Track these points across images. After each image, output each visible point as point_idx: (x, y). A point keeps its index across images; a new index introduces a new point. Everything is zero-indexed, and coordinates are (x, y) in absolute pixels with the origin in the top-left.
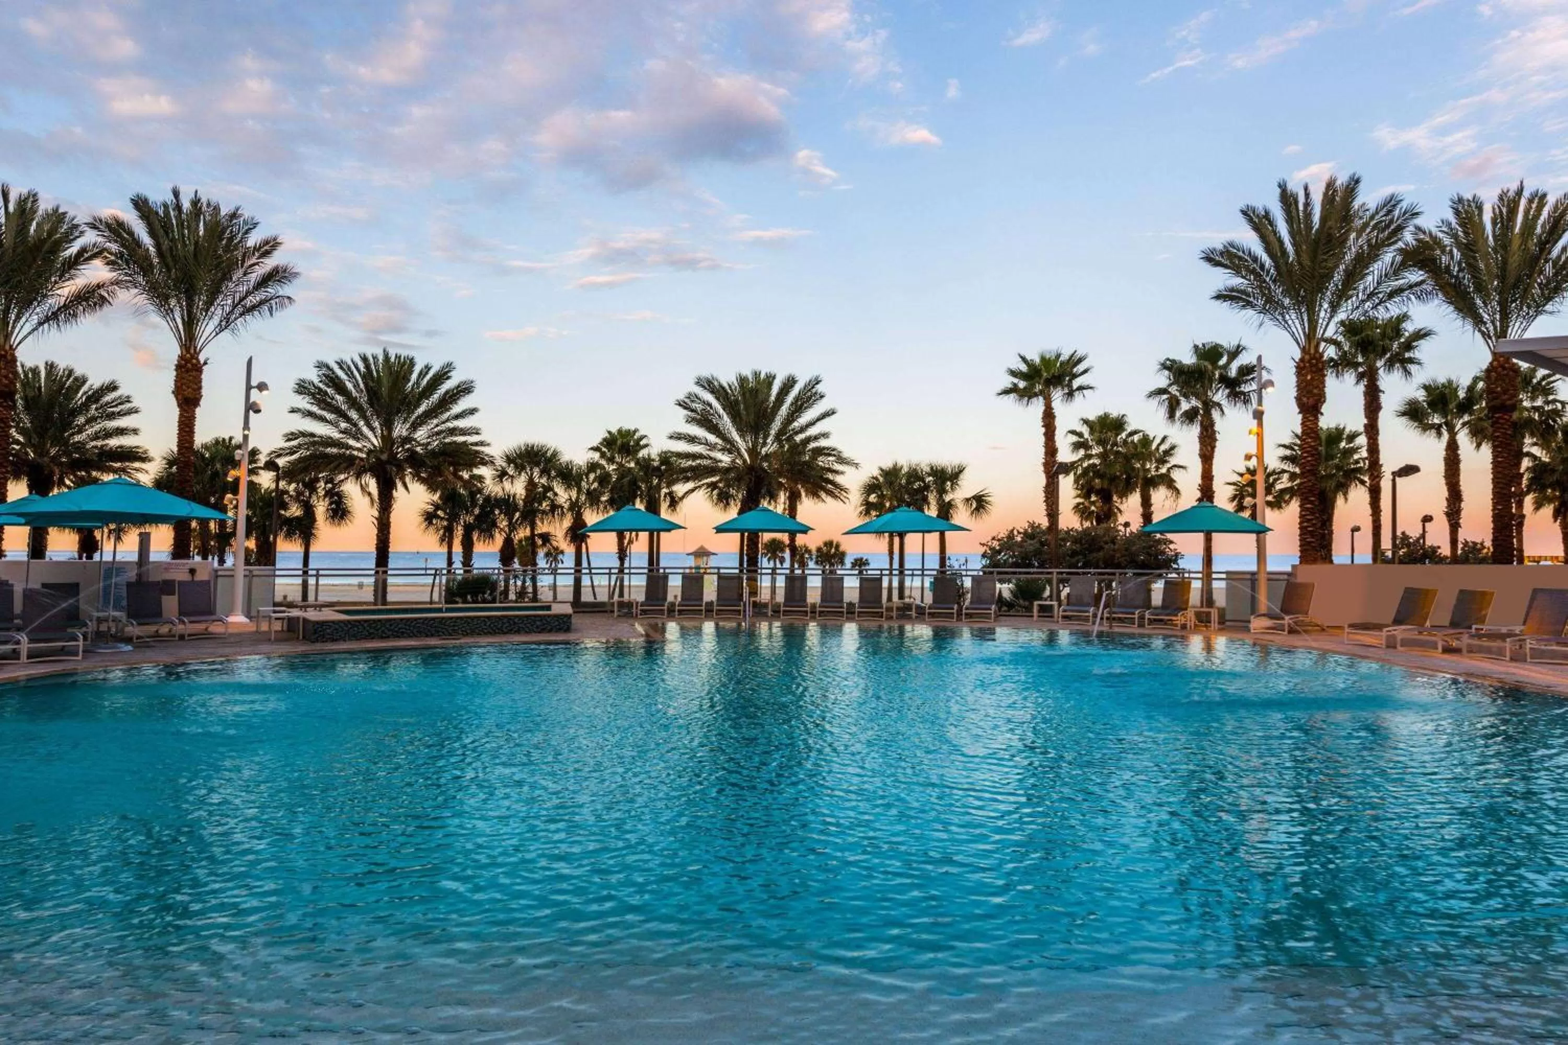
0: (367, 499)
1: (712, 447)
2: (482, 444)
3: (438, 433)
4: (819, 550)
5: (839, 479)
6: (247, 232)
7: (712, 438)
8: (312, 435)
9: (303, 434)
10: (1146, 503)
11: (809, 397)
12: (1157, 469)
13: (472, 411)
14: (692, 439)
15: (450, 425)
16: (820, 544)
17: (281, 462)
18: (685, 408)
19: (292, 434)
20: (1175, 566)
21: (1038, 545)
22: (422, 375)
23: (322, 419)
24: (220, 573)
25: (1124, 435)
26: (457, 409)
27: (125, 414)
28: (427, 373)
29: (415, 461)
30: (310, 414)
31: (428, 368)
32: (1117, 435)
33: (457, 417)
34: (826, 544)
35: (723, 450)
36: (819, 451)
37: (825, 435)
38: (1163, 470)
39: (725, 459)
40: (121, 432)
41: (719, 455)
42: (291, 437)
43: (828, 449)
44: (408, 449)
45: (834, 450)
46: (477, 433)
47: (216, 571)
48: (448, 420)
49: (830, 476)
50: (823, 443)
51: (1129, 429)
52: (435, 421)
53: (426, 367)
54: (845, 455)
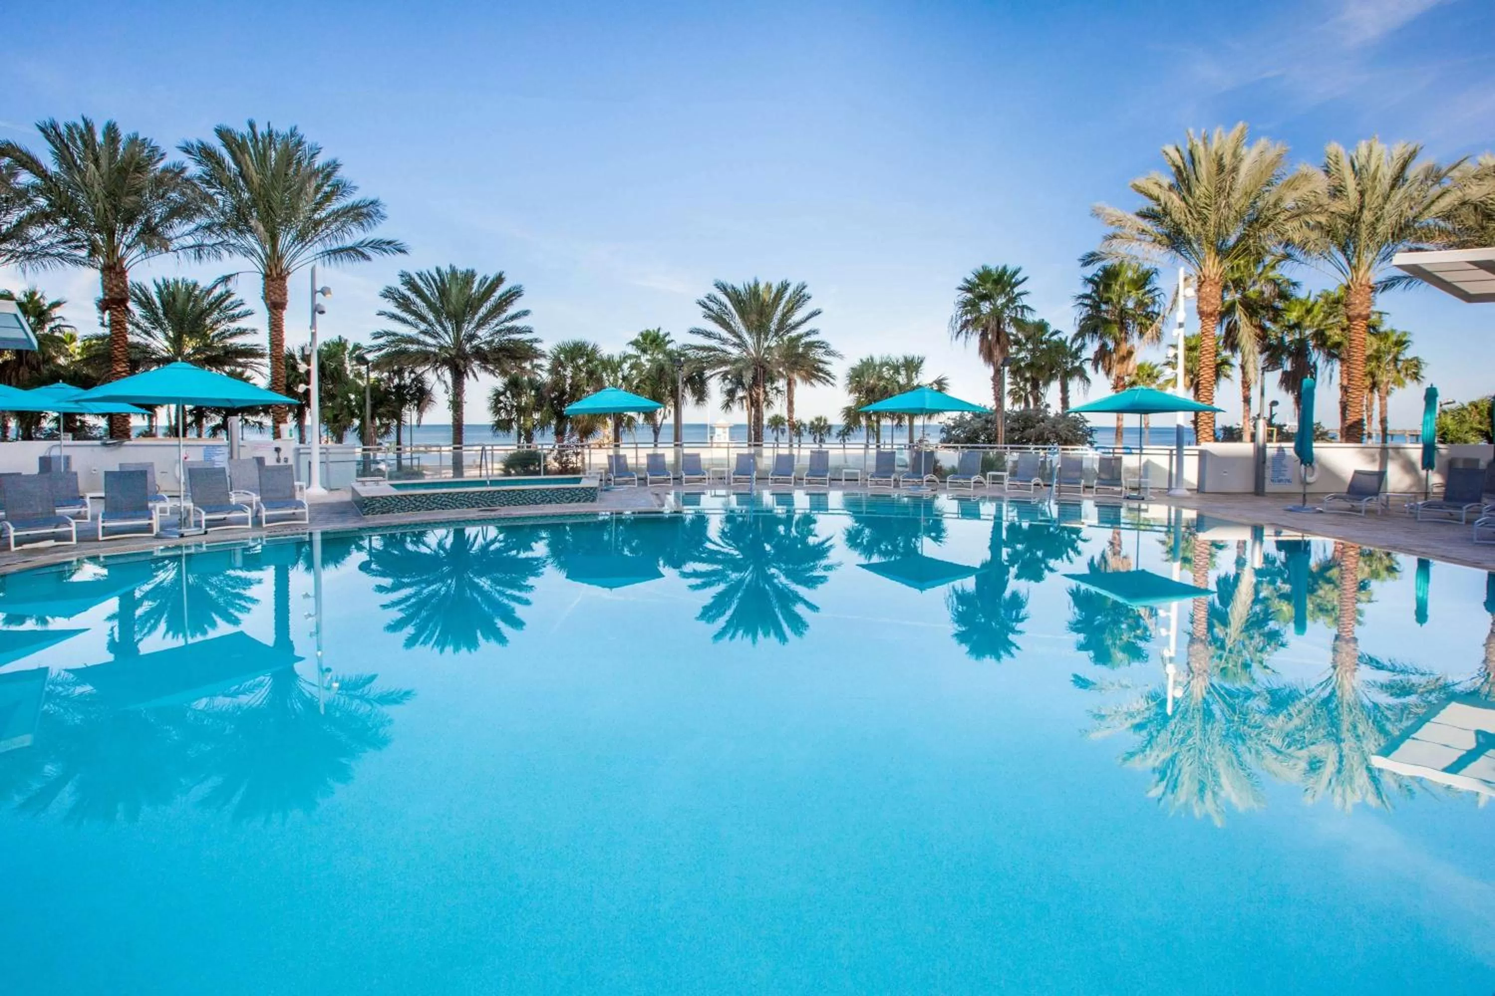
0: (443, 387)
1: (724, 341)
2: (536, 340)
3: (499, 331)
4: (812, 423)
5: (827, 368)
6: (313, 156)
7: (725, 334)
8: (394, 334)
9: (388, 334)
10: (1064, 390)
11: (800, 298)
12: (1073, 363)
13: (526, 313)
14: (708, 335)
15: (509, 324)
16: (813, 419)
17: (370, 357)
18: (704, 307)
19: (378, 333)
20: (1089, 439)
21: (984, 422)
22: (481, 284)
23: (404, 321)
24: (302, 451)
25: (1047, 336)
26: (511, 310)
27: (243, 316)
28: (485, 283)
29: (481, 355)
30: (394, 317)
31: (486, 278)
32: (1042, 335)
33: (513, 318)
34: (817, 419)
35: (734, 344)
36: (810, 345)
37: (815, 332)
38: (1077, 364)
39: (735, 352)
40: (242, 332)
41: (729, 349)
42: (378, 335)
43: (818, 342)
44: (476, 346)
45: (823, 343)
46: (531, 332)
47: (298, 449)
48: (506, 320)
49: (821, 365)
50: (813, 338)
51: (1051, 330)
52: (496, 321)
53: (485, 277)
54: (833, 348)
